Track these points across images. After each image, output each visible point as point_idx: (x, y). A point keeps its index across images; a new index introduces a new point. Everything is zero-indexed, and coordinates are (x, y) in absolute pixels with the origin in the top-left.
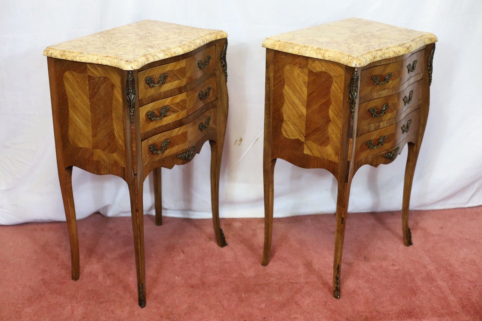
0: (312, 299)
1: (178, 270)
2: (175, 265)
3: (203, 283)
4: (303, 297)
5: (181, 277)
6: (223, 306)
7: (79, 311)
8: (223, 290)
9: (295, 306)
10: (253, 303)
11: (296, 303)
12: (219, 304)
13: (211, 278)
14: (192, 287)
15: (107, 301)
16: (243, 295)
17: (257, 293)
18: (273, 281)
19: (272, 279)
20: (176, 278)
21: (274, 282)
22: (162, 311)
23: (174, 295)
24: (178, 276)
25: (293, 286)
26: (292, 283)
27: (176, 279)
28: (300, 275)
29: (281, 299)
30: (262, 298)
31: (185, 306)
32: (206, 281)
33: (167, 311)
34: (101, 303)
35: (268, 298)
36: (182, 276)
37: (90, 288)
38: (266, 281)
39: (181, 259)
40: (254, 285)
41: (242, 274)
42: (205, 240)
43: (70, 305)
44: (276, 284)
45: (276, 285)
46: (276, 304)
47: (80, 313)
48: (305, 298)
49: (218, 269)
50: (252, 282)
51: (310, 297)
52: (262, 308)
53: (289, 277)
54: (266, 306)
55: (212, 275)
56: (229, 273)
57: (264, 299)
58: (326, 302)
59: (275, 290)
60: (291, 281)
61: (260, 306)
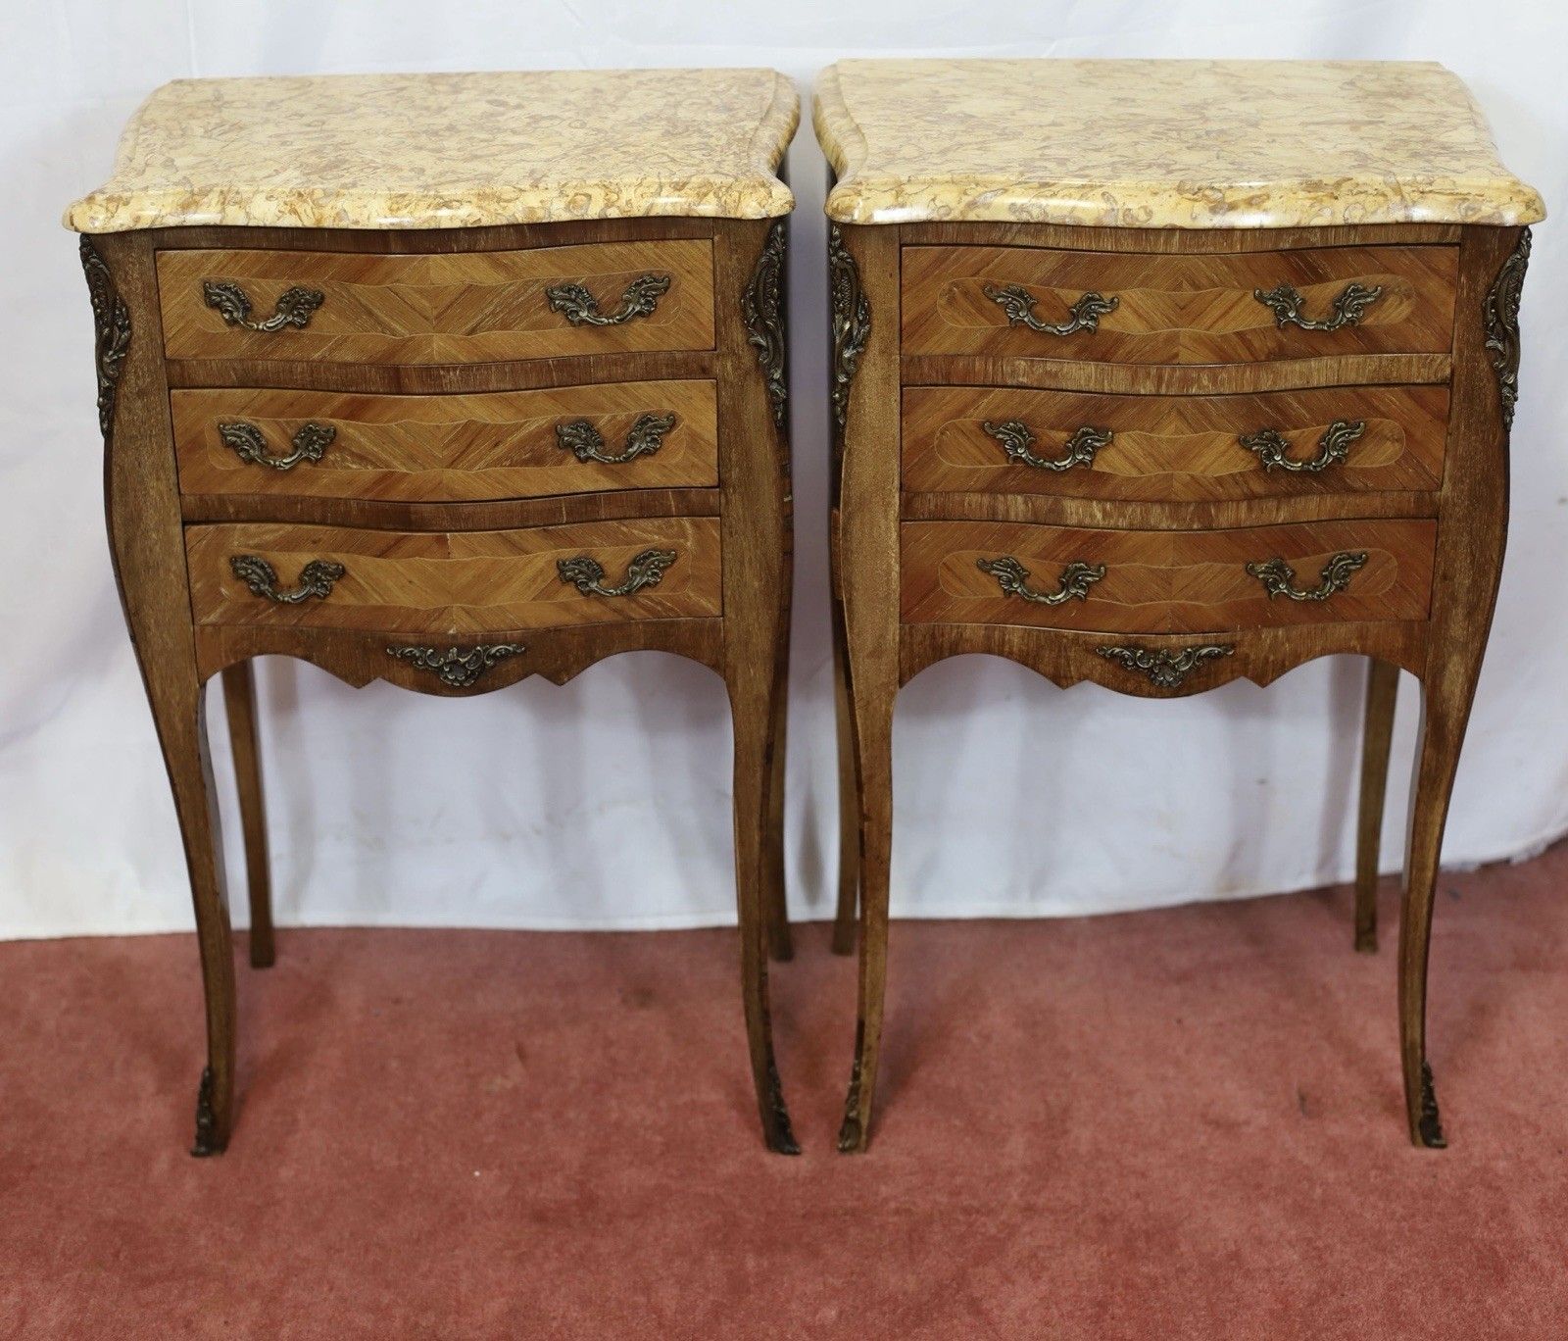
0: (1043, 1287)
1: (490, 1139)
2: (478, 1115)
3: (589, 1202)
4: (1007, 1279)
5: (496, 1172)
6: (659, 1312)
7: (54, 1312)
8: (666, 1236)
9: (968, 1319)
10: (788, 1301)
11: (975, 1307)
12: (641, 1299)
13: (629, 1179)
14: (540, 1217)
15: (173, 1271)
16: (751, 1263)
17: (813, 1252)
18: (886, 1200)
19: (884, 1190)
20: (477, 1174)
21: (893, 1205)
22: (398, 1323)
23: (457, 1252)
24: (485, 1166)
25: (970, 1225)
26: (967, 1211)
27: (476, 1179)
28: (1010, 1173)
29: (911, 1284)
30: (831, 1280)
31: (497, 1306)
32: (602, 1193)
33: (417, 1324)
34: (147, 1282)
35: (854, 1278)
36: (501, 1167)
37: (110, 1212)
38: (859, 1198)
39: (509, 1085)
40: (804, 1216)
41: (761, 1165)
42: (624, 1001)
43: (16, 1287)
44: (897, 1212)
45: (896, 1219)
46: (885, 1308)
47: (52, 1324)
48: (1014, 1283)
49: (659, 1139)
50: (798, 1203)
51: (1036, 1279)
52: (823, 1326)
53: (959, 1180)
54: (841, 1313)
55: (631, 1163)
56: (702, 1159)
57: (838, 1283)
58: (1102, 1305)
59: (891, 1243)
60: (966, 1200)
61: (816, 1312)
